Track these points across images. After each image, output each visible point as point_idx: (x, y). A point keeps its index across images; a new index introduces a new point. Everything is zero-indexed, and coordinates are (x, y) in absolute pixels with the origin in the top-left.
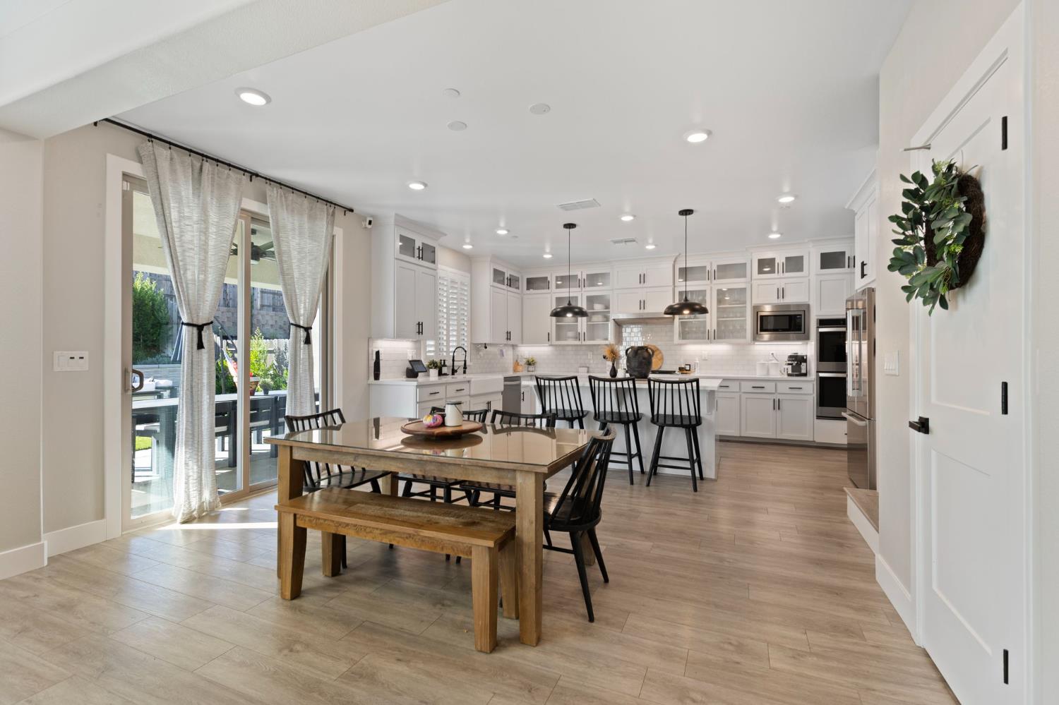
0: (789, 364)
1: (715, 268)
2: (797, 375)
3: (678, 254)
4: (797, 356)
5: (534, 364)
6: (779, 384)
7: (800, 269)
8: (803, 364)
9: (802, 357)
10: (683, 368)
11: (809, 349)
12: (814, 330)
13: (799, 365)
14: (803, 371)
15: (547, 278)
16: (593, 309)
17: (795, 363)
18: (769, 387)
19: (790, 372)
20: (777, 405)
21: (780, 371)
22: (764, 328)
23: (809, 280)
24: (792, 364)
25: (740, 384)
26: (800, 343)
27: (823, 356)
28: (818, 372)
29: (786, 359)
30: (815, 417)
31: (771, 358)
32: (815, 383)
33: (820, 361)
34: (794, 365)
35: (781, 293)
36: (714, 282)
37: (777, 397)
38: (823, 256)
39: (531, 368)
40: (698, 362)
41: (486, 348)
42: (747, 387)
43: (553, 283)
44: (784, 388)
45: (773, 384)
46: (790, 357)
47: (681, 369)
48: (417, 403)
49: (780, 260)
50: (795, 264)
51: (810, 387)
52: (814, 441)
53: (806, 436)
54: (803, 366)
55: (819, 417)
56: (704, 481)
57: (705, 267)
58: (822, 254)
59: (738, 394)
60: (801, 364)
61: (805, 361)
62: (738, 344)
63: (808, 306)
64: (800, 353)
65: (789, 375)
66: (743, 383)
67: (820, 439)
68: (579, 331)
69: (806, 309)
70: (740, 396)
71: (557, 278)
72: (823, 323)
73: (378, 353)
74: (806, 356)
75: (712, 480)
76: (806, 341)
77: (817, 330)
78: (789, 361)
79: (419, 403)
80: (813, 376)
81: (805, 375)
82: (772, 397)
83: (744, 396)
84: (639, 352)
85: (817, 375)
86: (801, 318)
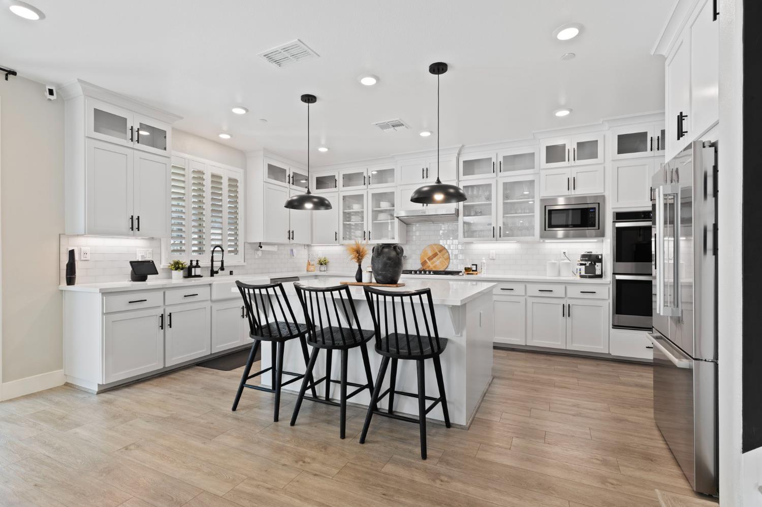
0: (581, 264)
1: (501, 159)
2: (590, 277)
3: (461, 145)
4: (590, 256)
5: (325, 264)
6: (569, 288)
7: (594, 155)
8: (597, 264)
9: (597, 256)
10: (469, 268)
11: (605, 247)
12: (609, 225)
13: (593, 265)
14: (598, 272)
15: (334, 176)
16: (380, 207)
17: (588, 263)
18: (559, 291)
19: (583, 273)
20: (567, 311)
21: (572, 272)
22: (553, 223)
23: (604, 167)
24: (585, 264)
25: (525, 286)
26: (595, 240)
27: (620, 255)
28: (614, 274)
29: (579, 258)
30: (611, 326)
31: (563, 256)
32: (611, 286)
33: (617, 261)
34: (588, 265)
35: (572, 183)
36: (500, 174)
37: (567, 302)
38: (620, 138)
39: (323, 268)
40: (484, 261)
41: (261, 247)
42: (533, 290)
43: (340, 182)
44: (574, 292)
45: (563, 287)
46: (583, 256)
47: (467, 269)
48: (103, 314)
49: (571, 146)
50: (587, 149)
51: (605, 290)
52: (609, 354)
53: (600, 348)
54: (598, 266)
55: (615, 326)
56: (451, 429)
57: (490, 159)
58: (618, 136)
59: (524, 298)
60: (595, 264)
61: (600, 261)
62: (527, 242)
63: (603, 197)
64: (595, 252)
65: (582, 276)
66: (529, 286)
67: (616, 352)
68: (365, 230)
69: (600, 201)
70: (526, 300)
71: (345, 176)
72: (620, 216)
73: (72, 253)
74: (602, 255)
75: (461, 427)
76: (601, 238)
77: (614, 225)
78: (582, 260)
79: (107, 313)
80: (608, 278)
81: (600, 276)
82: (562, 302)
83: (530, 300)
84: (386, 250)
85: (614, 278)
86: (595, 212)
